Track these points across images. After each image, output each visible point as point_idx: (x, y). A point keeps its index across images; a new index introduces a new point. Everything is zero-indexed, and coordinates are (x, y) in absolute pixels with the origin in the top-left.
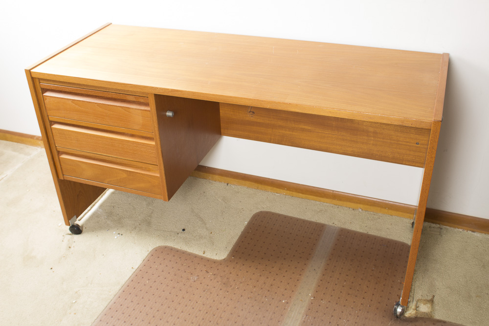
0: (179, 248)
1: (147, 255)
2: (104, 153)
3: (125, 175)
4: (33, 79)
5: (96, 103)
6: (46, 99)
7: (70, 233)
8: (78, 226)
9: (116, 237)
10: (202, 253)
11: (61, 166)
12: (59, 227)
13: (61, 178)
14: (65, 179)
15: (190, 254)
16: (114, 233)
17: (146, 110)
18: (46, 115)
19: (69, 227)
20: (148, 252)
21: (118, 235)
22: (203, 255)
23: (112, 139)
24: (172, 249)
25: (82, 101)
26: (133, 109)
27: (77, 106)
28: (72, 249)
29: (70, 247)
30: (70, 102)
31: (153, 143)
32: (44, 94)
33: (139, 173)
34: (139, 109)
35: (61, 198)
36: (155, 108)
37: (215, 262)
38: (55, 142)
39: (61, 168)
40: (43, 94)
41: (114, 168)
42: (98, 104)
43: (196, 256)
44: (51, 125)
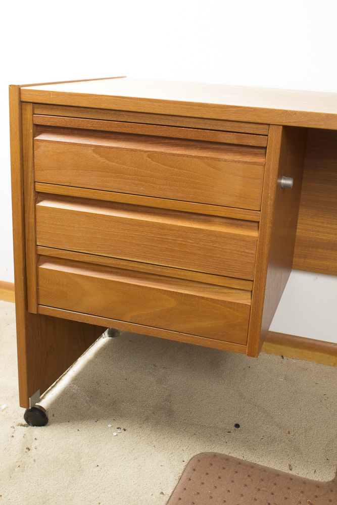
0: (241, 458)
1: (183, 467)
2: (138, 257)
3: (172, 303)
4: (22, 103)
5: (146, 152)
6: (39, 147)
7: (24, 422)
8: (41, 411)
9: (115, 434)
10: (287, 468)
11: (37, 285)
12: (3, 411)
13: (33, 310)
14: (40, 312)
15: (265, 470)
16: (110, 426)
17: (254, 163)
18: (30, 181)
19: (24, 410)
20: (185, 464)
21: (119, 431)
22: (290, 472)
23: (162, 227)
24: (227, 459)
25: (116, 148)
26: (226, 161)
27: (102, 160)
28: (33, 451)
29: (29, 449)
30: (90, 151)
31: (255, 234)
32: (37, 138)
33: (207, 299)
34: (239, 162)
35: (24, 351)
36: (278, 158)
37: (318, 485)
38: (38, 236)
39: (37, 290)
40: (34, 136)
41: (153, 289)
42: (151, 155)
43: (278, 474)
44: (37, 201)
